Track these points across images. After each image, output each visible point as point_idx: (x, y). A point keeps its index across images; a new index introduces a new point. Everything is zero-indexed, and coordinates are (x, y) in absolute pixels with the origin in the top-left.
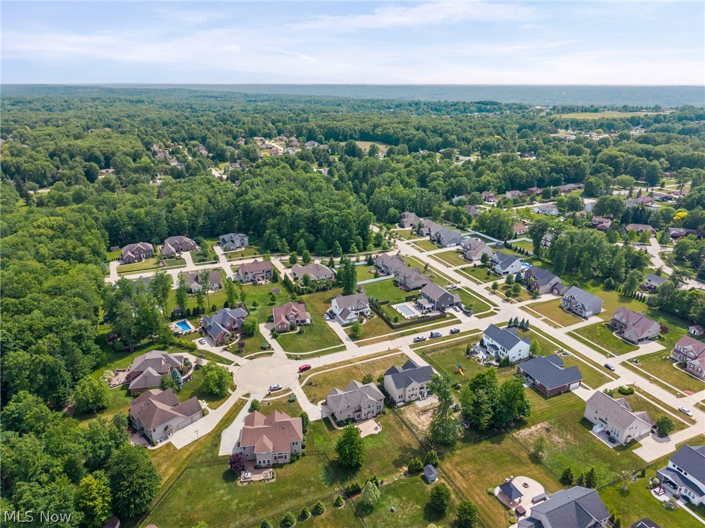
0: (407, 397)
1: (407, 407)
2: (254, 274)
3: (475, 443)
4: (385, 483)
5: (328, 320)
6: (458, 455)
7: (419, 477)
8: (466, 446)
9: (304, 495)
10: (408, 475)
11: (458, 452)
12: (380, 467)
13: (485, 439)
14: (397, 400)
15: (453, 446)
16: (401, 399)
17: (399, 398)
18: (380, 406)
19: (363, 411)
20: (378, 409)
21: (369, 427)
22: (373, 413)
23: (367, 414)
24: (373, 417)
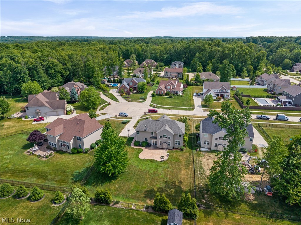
0: (213, 145)
1: (208, 154)
2: (171, 73)
3: (271, 216)
4: (119, 206)
5: (195, 96)
6: (234, 219)
7: (160, 219)
8: (254, 216)
9: (47, 180)
10: (150, 210)
11: (236, 216)
12: (132, 188)
13: (290, 219)
14: (202, 145)
15: (233, 206)
16: (206, 145)
17: (205, 143)
18: (179, 142)
19: (158, 139)
20: (176, 144)
21: (158, 154)
22: (169, 145)
23: (163, 143)
24: (168, 149)
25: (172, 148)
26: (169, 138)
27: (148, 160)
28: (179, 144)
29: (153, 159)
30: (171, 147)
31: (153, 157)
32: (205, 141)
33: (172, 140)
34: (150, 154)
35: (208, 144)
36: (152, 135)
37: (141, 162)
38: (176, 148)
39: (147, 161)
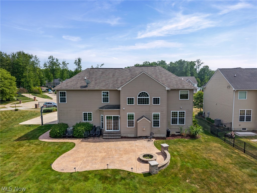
14: (235, 122)
16: (245, 124)
17: (242, 119)
18: (182, 114)
19: (123, 108)
20: (174, 121)
21: (126, 152)
22: (156, 124)
23: (138, 120)
24: (154, 138)
25: (164, 135)
26: (156, 101)
27: (90, 172)
28: (182, 121)
29: (111, 167)
30: (161, 130)
31: (113, 162)
32: (242, 112)
33: (165, 108)
34: (98, 154)
35: (249, 119)
36: (106, 100)
37: (54, 185)
38: (174, 136)
39: (86, 179)
